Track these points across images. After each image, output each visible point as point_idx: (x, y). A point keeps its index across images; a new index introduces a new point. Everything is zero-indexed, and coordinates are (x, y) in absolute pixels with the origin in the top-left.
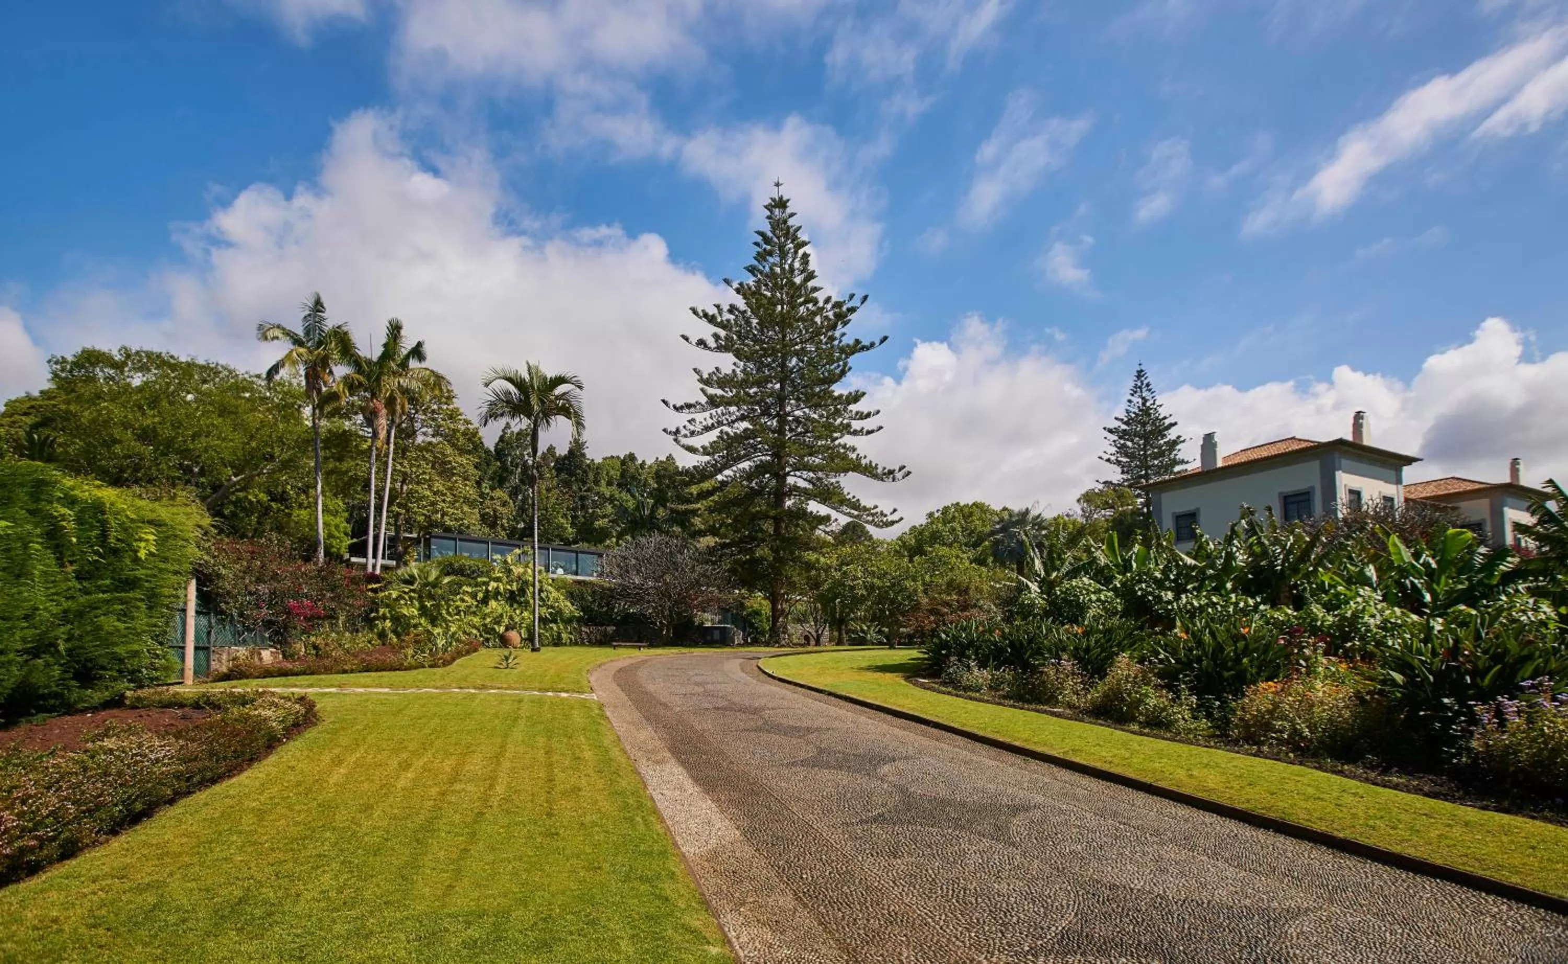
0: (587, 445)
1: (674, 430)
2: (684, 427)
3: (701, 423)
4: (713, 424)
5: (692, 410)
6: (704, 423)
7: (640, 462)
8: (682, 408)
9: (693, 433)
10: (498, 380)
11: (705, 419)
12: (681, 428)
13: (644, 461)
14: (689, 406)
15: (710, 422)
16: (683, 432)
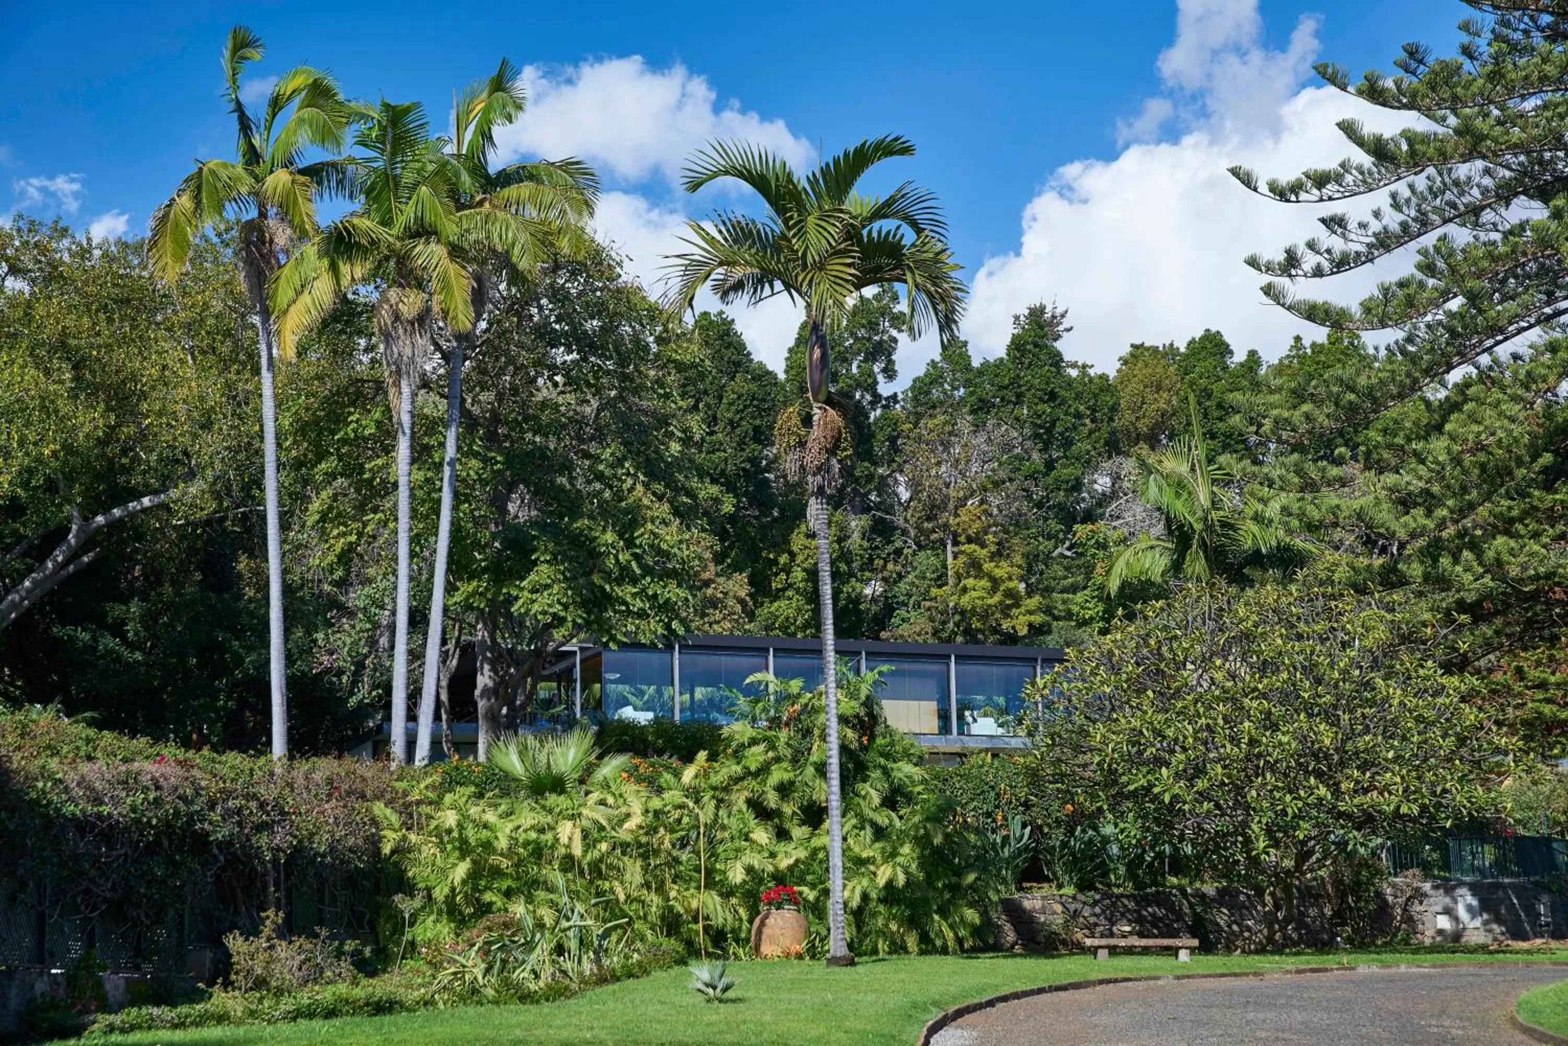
0: (1066, 323)
1: (1281, 257)
2: (1311, 246)
3: (1363, 226)
4: (1404, 226)
5: (1331, 188)
6: (1375, 226)
7: (1240, 356)
8: (1296, 188)
9: (1342, 264)
10: (728, 178)
11: (1377, 214)
12: (1301, 249)
13: (1252, 354)
14: (1321, 180)
15: (1393, 220)
16: (1310, 261)
